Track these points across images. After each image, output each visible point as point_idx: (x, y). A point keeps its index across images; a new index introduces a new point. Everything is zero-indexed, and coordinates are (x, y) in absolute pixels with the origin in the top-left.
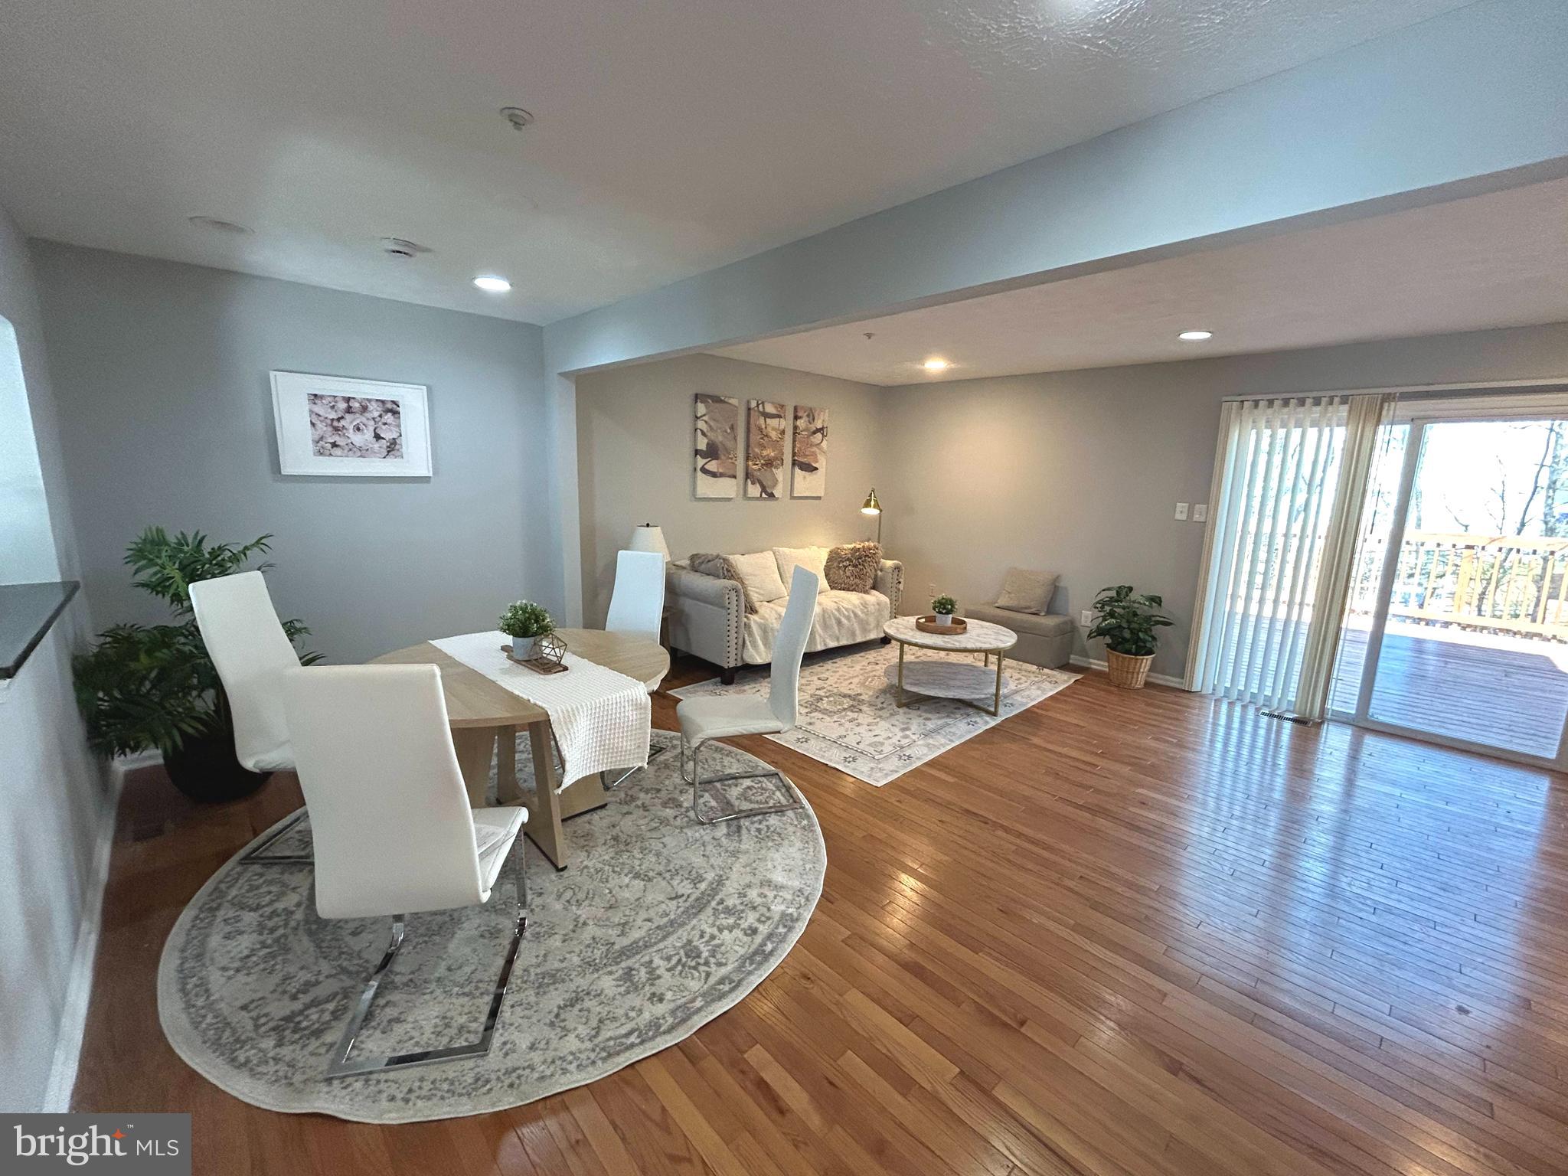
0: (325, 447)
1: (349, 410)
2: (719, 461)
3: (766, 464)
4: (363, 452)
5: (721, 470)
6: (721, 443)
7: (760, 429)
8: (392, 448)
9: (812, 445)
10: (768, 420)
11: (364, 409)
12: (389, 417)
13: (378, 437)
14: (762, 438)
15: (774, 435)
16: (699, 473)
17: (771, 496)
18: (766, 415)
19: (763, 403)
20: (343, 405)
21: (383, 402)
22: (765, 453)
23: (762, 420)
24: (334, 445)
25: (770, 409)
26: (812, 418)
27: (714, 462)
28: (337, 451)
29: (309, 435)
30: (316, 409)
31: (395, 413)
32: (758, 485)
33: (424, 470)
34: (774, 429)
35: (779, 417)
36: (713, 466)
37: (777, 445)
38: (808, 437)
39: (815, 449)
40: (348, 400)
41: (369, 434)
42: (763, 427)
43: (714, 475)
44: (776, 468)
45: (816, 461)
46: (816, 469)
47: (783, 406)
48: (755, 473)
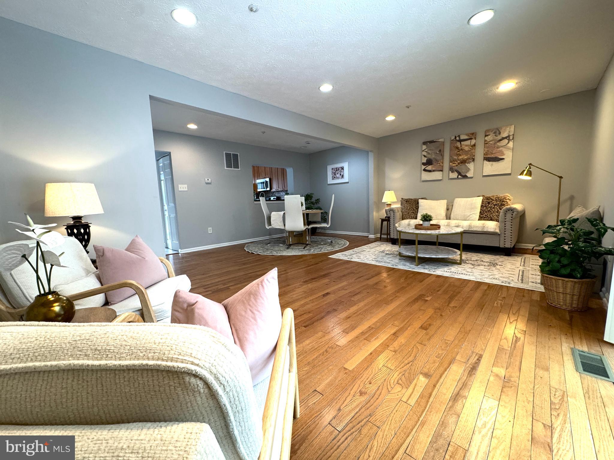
0: (334, 178)
1: (337, 170)
2: (433, 165)
3: (462, 163)
4: (338, 178)
5: (433, 169)
6: (434, 158)
7: (457, 148)
8: (343, 176)
9: (498, 147)
10: (462, 142)
11: (339, 169)
12: (342, 170)
13: (340, 175)
14: (459, 151)
15: (467, 148)
16: (423, 172)
17: (465, 177)
18: (460, 141)
19: (459, 136)
20: (336, 169)
21: (341, 167)
22: (460, 157)
23: (458, 144)
24: (335, 177)
25: (463, 137)
26: (497, 132)
27: (429, 166)
28: (335, 179)
29: (331, 176)
30: (333, 171)
31: (343, 169)
32: (456, 172)
33: (347, 181)
34: (466, 146)
35: (471, 139)
36: (429, 168)
37: (469, 152)
38: (495, 144)
39: (501, 149)
40: (336, 168)
41: (339, 174)
42: (459, 146)
43: (430, 171)
44: (469, 163)
45: (504, 154)
46: (503, 159)
47: (473, 134)
48: (454, 168)
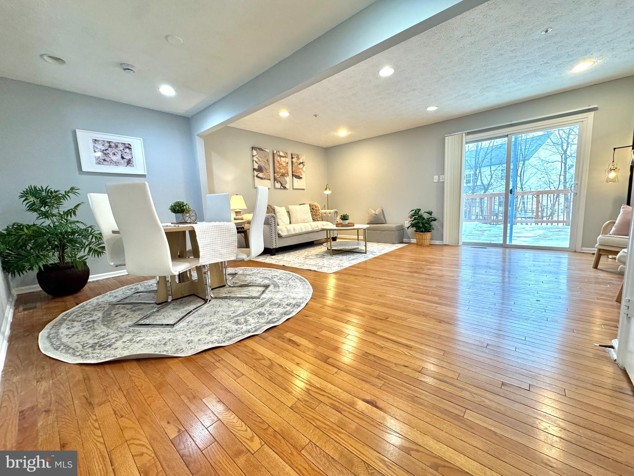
0: (101, 161)
1: (110, 146)
2: (263, 173)
3: (282, 175)
4: (117, 164)
5: (264, 177)
6: (263, 166)
7: (278, 162)
8: (129, 162)
10: (281, 158)
11: (117, 146)
12: (127, 150)
13: (123, 158)
14: (279, 165)
15: (284, 164)
16: (256, 178)
17: (285, 188)
18: (280, 156)
19: (279, 152)
20: (107, 145)
21: (124, 144)
22: (281, 171)
23: (279, 158)
24: (104, 160)
25: (282, 154)
26: (298, 158)
27: (261, 173)
28: (105, 163)
29: (93, 155)
30: (96, 145)
31: (130, 149)
32: (279, 183)
33: (143, 172)
34: (284, 162)
35: (286, 157)
36: (261, 175)
37: (285, 168)
38: (298, 165)
39: (300, 170)
40: (109, 142)
41: (119, 157)
42: (280, 161)
43: (261, 178)
44: (286, 177)
45: (302, 175)
46: (302, 178)
47: (287, 153)
48: (278, 179)
